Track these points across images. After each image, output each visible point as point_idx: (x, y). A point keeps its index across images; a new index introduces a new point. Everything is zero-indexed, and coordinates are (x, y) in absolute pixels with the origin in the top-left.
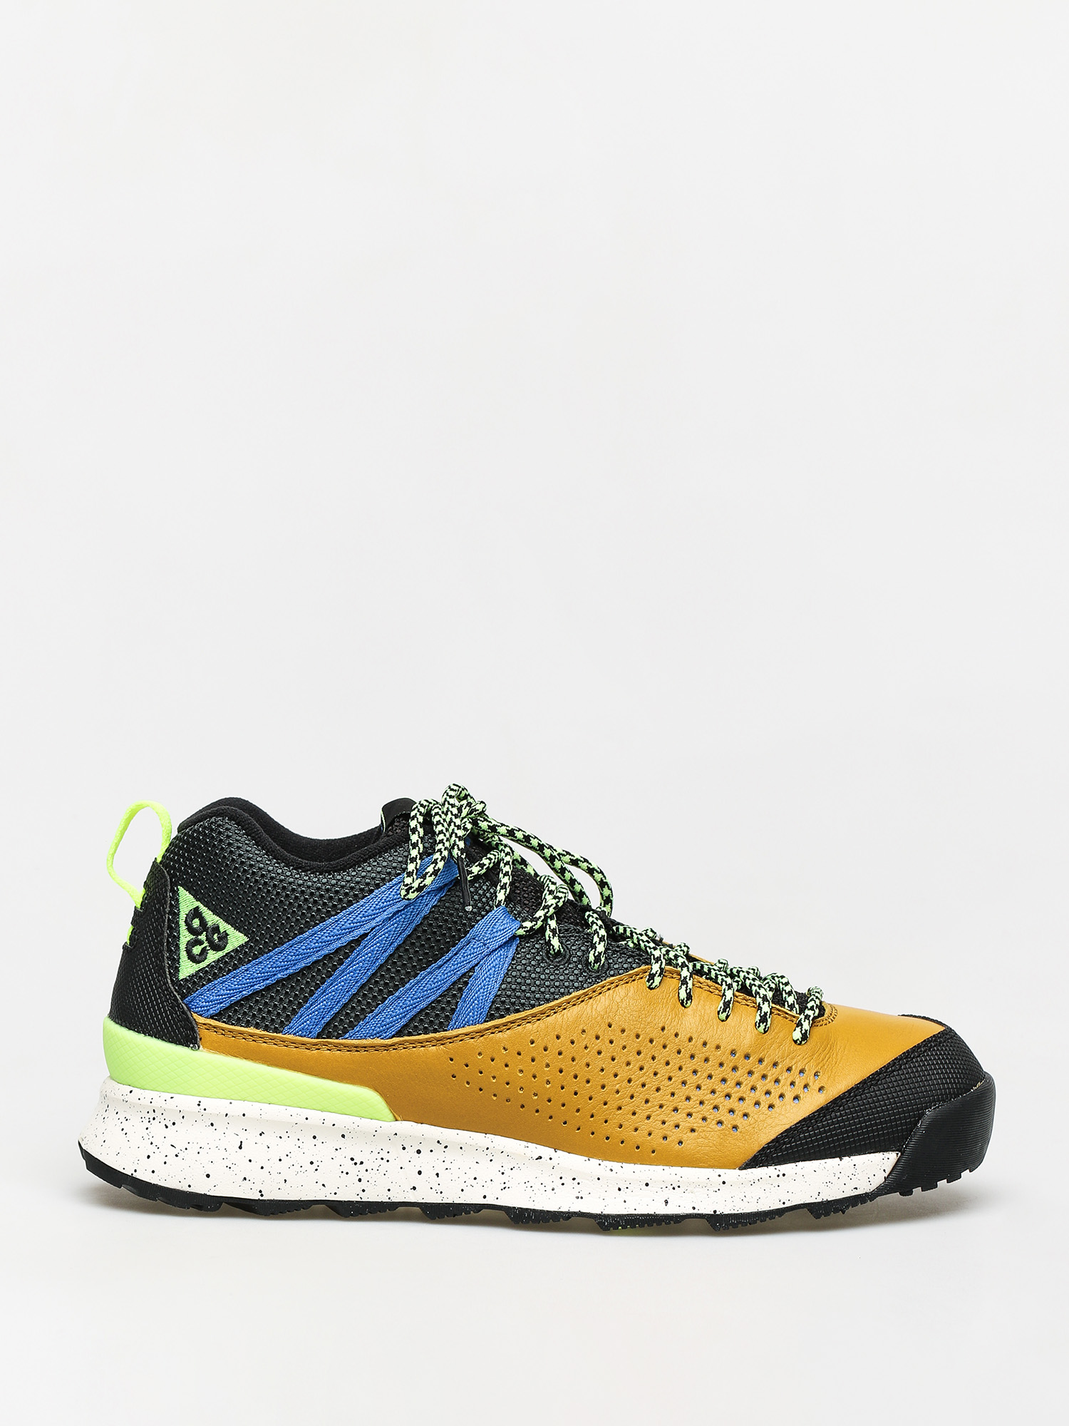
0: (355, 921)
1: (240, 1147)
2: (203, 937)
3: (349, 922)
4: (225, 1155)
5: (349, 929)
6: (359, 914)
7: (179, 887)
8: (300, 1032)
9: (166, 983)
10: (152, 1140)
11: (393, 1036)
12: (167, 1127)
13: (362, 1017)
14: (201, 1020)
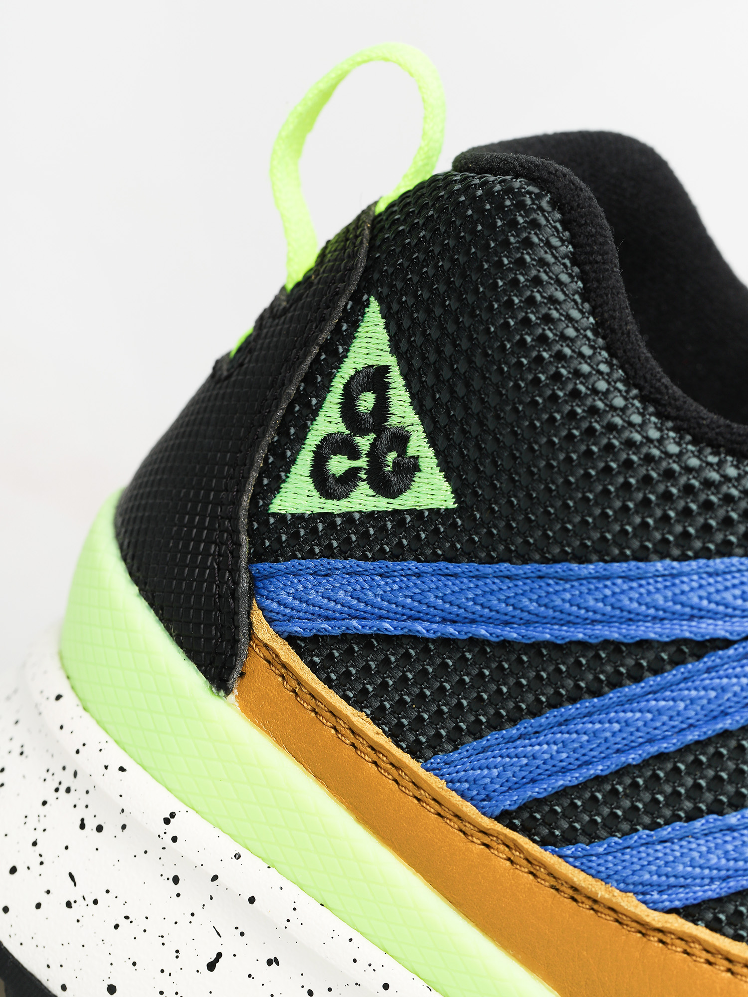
0: (717, 598)
1: (211, 966)
2: (364, 443)
3: (703, 593)
4: (171, 965)
5: (692, 608)
6: (734, 586)
7: (372, 299)
8: (466, 785)
9: (237, 503)
10: (39, 836)
11: (669, 911)
12: (82, 826)
13: (625, 826)
14: (264, 631)
